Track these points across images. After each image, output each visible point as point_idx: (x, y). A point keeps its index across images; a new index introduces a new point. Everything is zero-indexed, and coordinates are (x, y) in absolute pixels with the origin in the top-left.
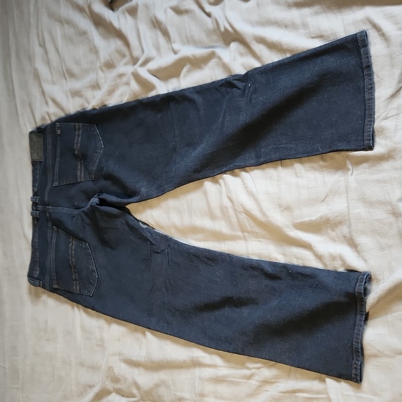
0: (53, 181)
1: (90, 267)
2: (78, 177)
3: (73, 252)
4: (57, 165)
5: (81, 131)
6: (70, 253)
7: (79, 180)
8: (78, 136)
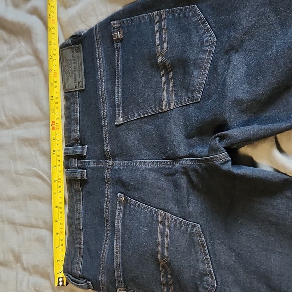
0: (113, 117)
1: (201, 266)
2: (164, 103)
3: (167, 240)
4: (119, 90)
5: (164, 22)
6: (159, 240)
7: (165, 108)
8: (161, 31)
